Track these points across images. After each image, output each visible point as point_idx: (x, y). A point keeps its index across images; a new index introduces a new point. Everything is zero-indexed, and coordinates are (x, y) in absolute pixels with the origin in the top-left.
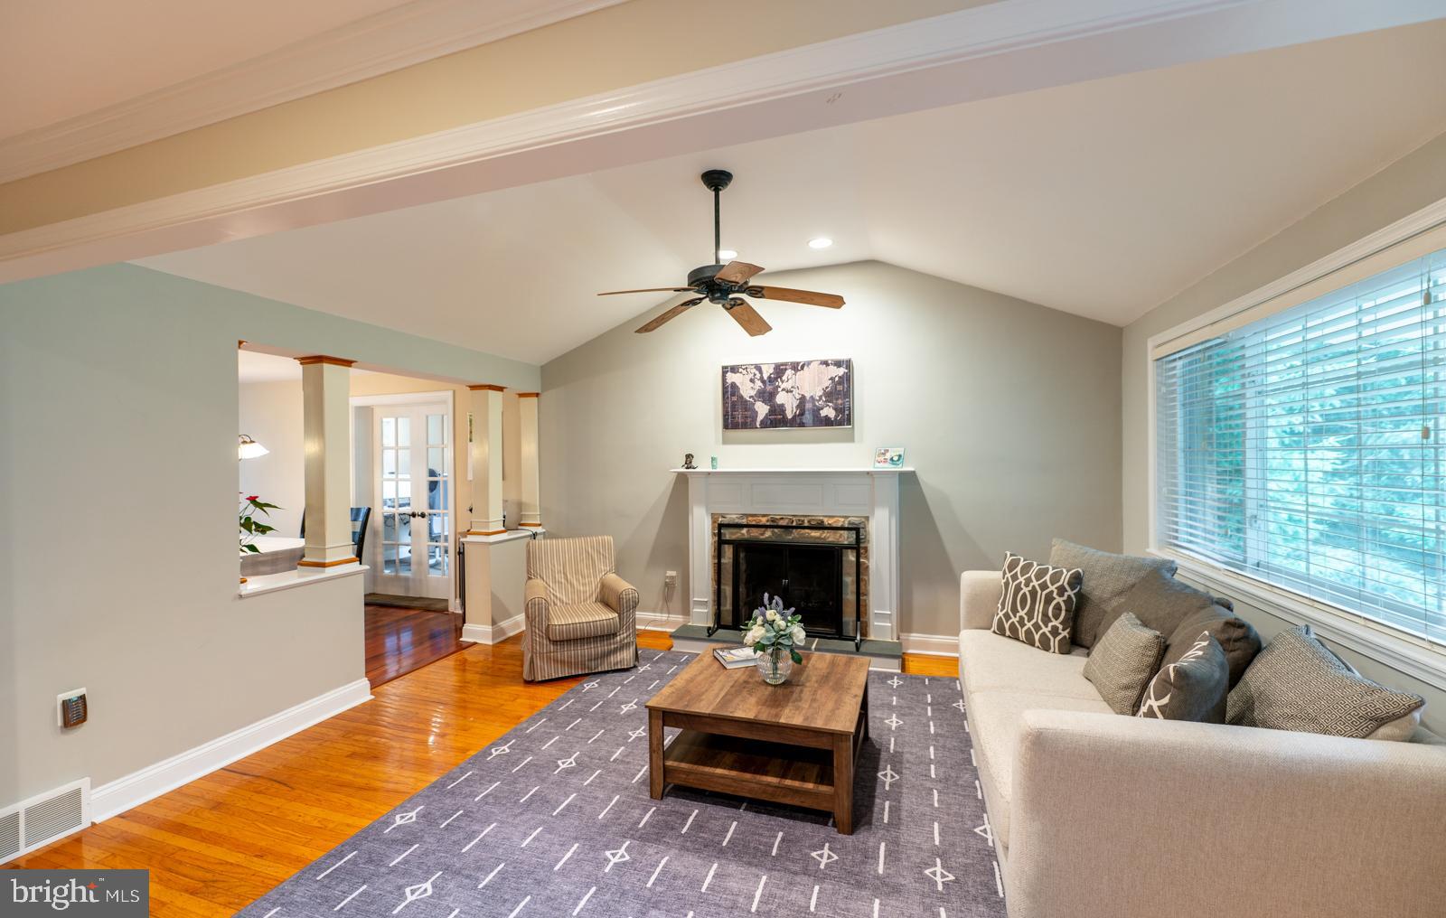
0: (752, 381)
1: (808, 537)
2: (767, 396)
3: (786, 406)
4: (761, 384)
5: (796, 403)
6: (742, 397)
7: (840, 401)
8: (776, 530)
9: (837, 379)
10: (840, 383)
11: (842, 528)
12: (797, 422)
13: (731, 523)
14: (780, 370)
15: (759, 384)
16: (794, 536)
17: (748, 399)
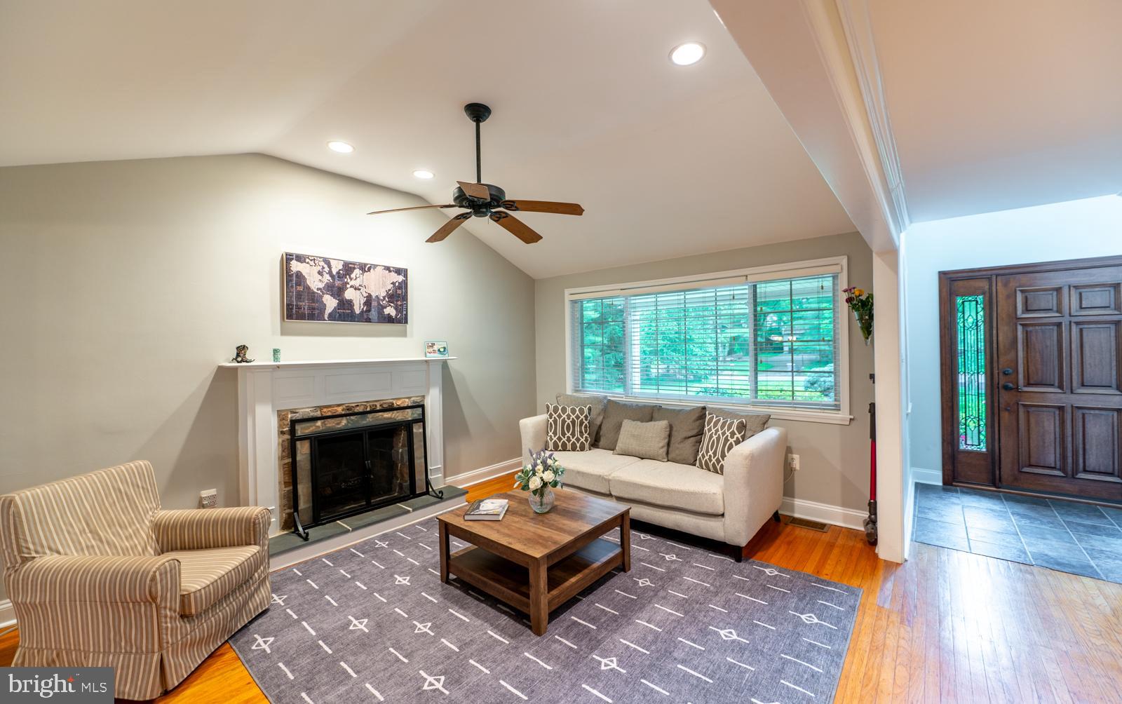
0: (320, 273)
1: (381, 420)
2: (337, 290)
3: (354, 302)
4: (330, 278)
5: (363, 300)
6: (309, 288)
7: (399, 303)
8: (352, 417)
9: (397, 284)
10: (400, 288)
11: (408, 407)
12: (364, 318)
13: (305, 417)
14: (348, 268)
15: (327, 278)
16: (370, 420)
17: (316, 291)
